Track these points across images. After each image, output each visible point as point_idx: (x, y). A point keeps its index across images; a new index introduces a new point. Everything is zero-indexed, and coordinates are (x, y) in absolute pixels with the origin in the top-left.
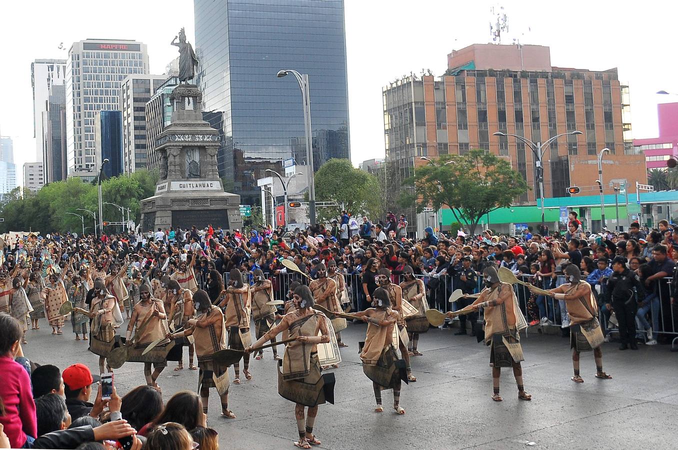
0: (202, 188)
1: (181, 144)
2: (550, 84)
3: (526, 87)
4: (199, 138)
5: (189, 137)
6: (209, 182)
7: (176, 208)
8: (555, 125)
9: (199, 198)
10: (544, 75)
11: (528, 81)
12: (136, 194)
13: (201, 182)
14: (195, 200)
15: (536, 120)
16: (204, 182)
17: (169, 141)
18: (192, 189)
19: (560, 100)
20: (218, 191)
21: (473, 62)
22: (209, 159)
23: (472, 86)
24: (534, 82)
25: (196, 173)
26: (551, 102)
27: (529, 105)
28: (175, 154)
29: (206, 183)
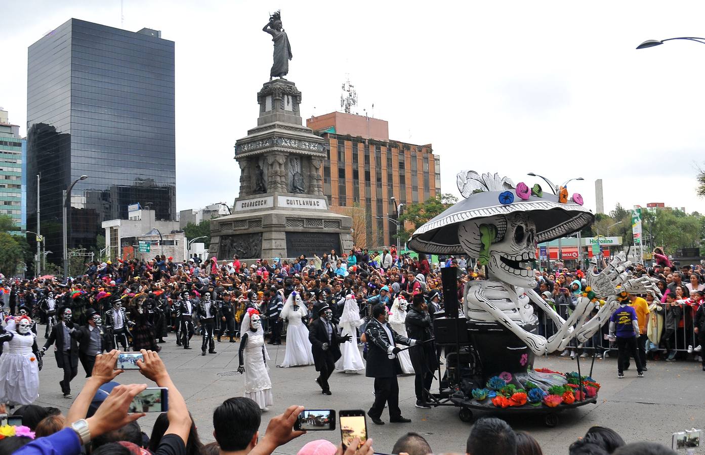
0: (309, 207)
1: (289, 150)
2: (390, 150)
3: (373, 150)
4: (305, 145)
5: (295, 143)
6: (316, 200)
7: (290, 228)
8: (392, 185)
9: (314, 218)
10: (384, 144)
11: (375, 147)
13: (308, 200)
14: (310, 220)
15: (379, 180)
16: (311, 200)
17: (276, 145)
18: (299, 206)
19: (395, 165)
20: (324, 211)
21: (334, 128)
22: (313, 172)
23: (335, 147)
24: (378, 148)
26: (389, 165)
27: (375, 168)
28: (281, 161)
29: (313, 200)
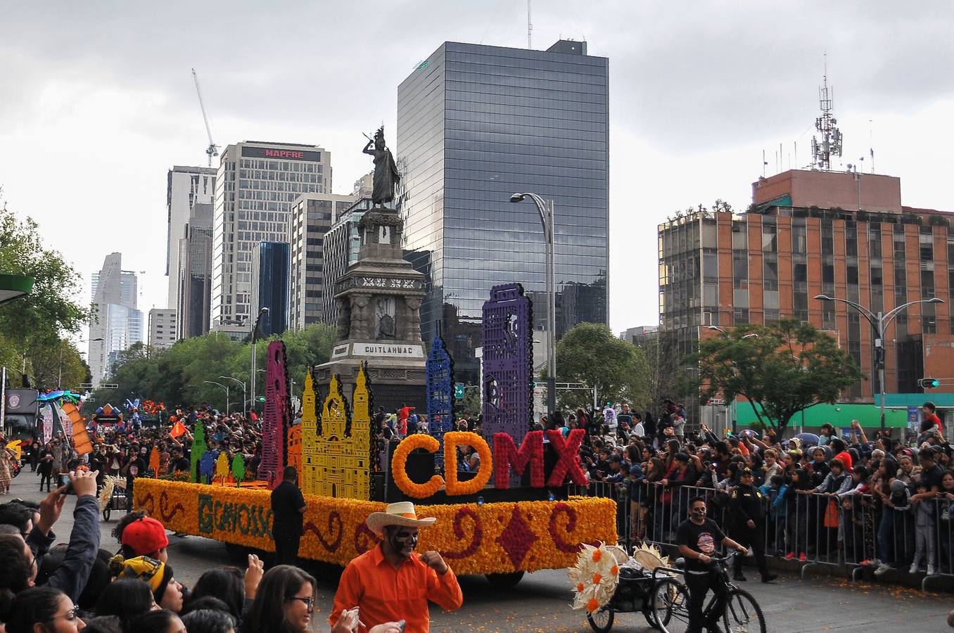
0: (397, 355)
1: (371, 291)
2: (899, 231)
3: (865, 235)
4: (396, 283)
5: (381, 282)
6: (407, 347)
8: (904, 290)
9: (392, 367)
10: (891, 218)
11: (868, 225)
12: (304, 360)
13: (396, 346)
14: (387, 371)
15: (877, 280)
16: (400, 346)
17: (355, 287)
18: (382, 354)
19: (912, 255)
20: (419, 360)
21: (789, 197)
22: (410, 314)
23: (787, 229)
24: (876, 227)
25: (388, 333)
26: (900, 255)
27: (867, 259)
28: (361, 304)
29: (403, 347)
